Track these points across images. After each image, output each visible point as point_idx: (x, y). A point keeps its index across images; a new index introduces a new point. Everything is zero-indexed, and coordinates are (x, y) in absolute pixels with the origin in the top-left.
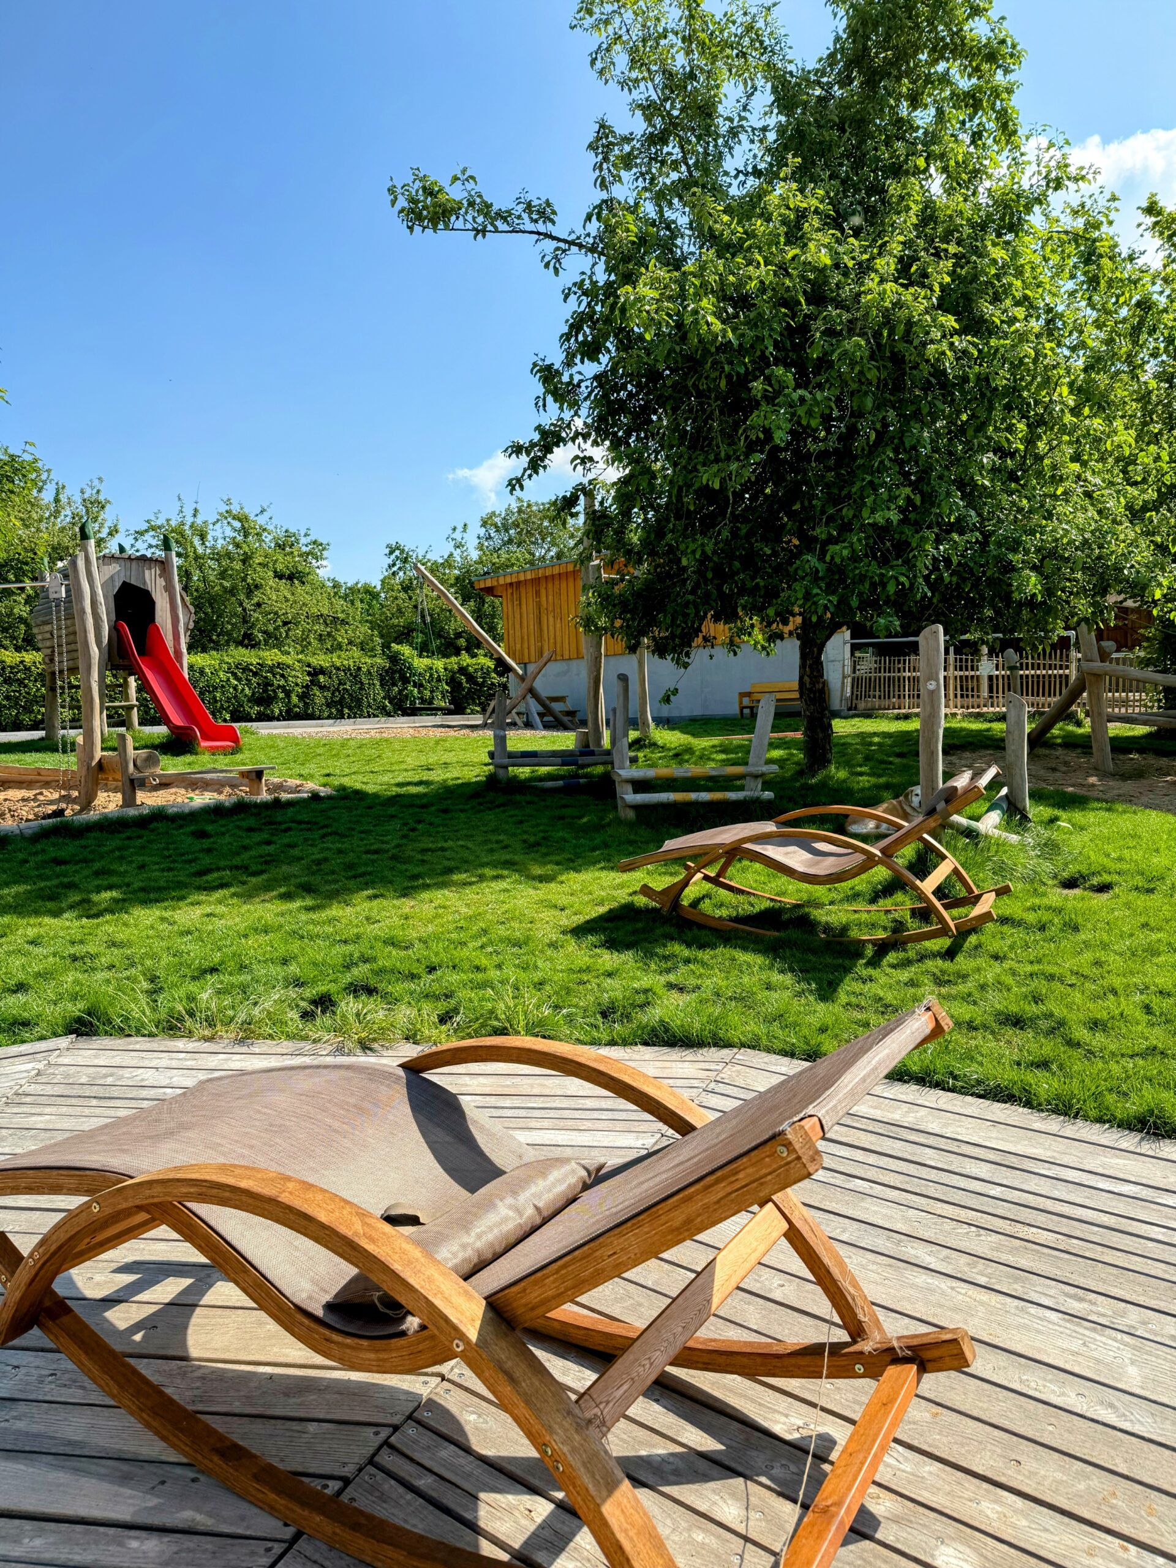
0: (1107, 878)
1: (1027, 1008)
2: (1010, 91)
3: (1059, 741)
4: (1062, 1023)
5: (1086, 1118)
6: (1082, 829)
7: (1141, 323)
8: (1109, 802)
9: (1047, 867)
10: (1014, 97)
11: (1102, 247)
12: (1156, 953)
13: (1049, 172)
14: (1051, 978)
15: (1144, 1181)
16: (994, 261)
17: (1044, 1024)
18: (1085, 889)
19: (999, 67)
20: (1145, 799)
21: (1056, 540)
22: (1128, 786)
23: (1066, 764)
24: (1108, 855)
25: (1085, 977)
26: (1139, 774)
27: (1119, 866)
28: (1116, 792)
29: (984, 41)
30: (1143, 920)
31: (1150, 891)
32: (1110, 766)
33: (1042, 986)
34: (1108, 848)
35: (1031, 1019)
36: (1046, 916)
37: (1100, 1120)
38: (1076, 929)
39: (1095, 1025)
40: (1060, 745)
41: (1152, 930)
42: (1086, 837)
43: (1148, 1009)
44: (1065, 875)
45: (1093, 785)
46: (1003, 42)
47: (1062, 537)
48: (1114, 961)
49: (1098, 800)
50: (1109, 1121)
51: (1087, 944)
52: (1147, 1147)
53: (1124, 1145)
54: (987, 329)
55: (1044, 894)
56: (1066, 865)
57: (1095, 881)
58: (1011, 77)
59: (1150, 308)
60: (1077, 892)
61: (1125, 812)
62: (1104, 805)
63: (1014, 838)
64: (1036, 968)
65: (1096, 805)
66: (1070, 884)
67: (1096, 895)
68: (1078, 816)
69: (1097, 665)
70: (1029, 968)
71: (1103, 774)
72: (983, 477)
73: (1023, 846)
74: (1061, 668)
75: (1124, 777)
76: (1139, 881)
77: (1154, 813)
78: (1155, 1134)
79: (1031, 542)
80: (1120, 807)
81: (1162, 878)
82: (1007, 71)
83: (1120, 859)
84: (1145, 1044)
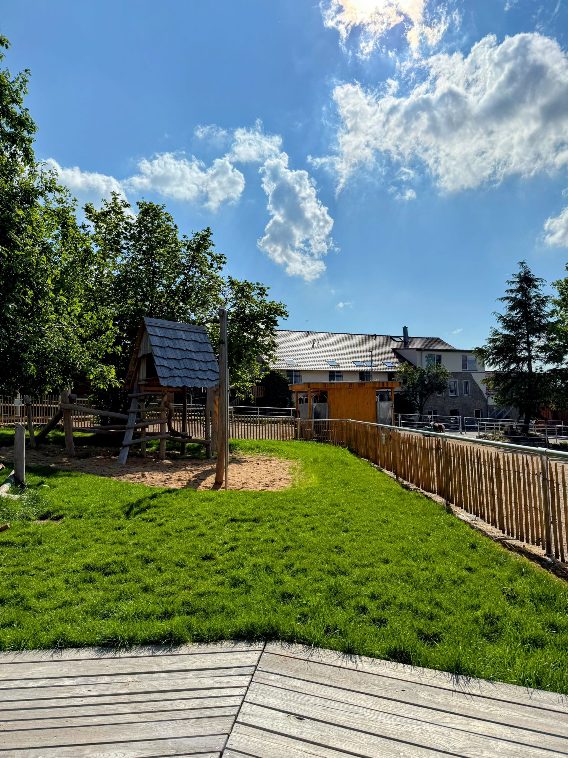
0: (61, 512)
1: (7, 593)
2: (30, 141)
3: (51, 440)
4: (23, 598)
5: (28, 649)
6: (55, 487)
7: (86, 259)
8: (69, 471)
9: (33, 510)
10: (31, 145)
11: (70, 222)
12: (76, 550)
13: (46, 183)
14: (23, 573)
15: (51, 676)
16: (18, 215)
17: (14, 601)
18: (51, 519)
19: (26, 129)
20: (87, 469)
21: (45, 348)
22: (80, 462)
23: (53, 452)
24: (63, 501)
25: (39, 569)
26: (86, 456)
27: (68, 506)
28: (74, 466)
29: (18, 115)
30: (73, 533)
31: (80, 517)
32: (74, 452)
33: (16, 579)
34: (64, 497)
35: (8, 599)
36: (26, 538)
37: (35, 648)
38: (40, 543)
39: (40, 595)
40: (51, 442)
41: (76, 538)
42: (54, 492)
43: (67, 581)
44: (42, 513)
45: (65, 462)
46: (27, 119)
47: (48, 348)
48: (56, 558)
49: (64, 471)
50: (39, 647)
51: (45, 551)
52: (56, 657)
53: (45, 658)
54: (14, 245)
55: (28, 526)
56: (42, 508)
57: (56, 515)
58: (31, 136)
59: (89, 253)
60: (45, 522)
61: (76, 476)
62: (67, 473)
63: (16, 497)
64: (16, 569)
65: (62, 473)
66: (43, 517)
67: (55, 522)
68: (53, 480)
69: (68, 405)
70: (12, 570)
71: (70, 457)
72: (10, 314)
73: (21, 500)
74: (55, 404)
75: (79, 457)
76: (76, 513)
77: (89, 476)
78: (60, 648)
79: (33, 348)
80: (74, 474)
81: (85, 510)
82: (29, 132)
83: (69, 502)
84: (62, 600)
